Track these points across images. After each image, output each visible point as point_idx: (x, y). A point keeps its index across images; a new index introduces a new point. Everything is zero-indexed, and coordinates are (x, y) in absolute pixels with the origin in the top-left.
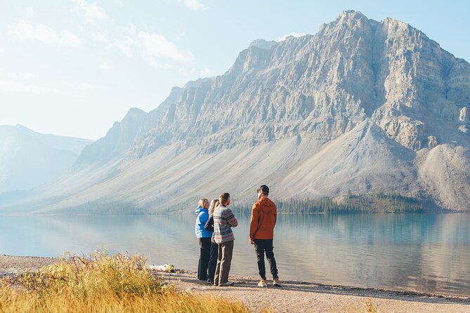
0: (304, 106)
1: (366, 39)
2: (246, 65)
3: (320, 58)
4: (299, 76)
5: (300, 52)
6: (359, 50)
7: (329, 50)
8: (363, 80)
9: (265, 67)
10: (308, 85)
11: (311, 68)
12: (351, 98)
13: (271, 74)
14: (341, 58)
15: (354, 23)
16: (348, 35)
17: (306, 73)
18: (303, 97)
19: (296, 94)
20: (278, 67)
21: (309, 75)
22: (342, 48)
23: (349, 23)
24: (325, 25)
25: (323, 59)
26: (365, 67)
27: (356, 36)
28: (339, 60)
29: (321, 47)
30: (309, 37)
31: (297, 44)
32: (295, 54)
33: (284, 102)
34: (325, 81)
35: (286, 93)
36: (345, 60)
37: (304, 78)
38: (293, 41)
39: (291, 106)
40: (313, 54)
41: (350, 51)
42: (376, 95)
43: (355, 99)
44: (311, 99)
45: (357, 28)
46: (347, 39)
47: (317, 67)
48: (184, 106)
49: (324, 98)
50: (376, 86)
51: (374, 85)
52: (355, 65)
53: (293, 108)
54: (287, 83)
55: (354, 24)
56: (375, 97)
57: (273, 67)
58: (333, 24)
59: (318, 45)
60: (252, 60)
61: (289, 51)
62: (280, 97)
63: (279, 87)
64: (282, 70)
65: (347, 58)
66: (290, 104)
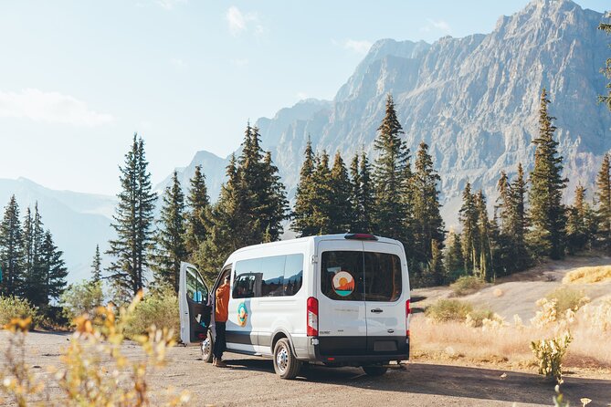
0: (486, 146)
1: (582, 42)
2: (380, 83)
3: (507, 73)
4: (475, 102)
5: (467, 62)
6: (573, 60)
7: (524, 61)
8: (581, 106)
9: (411, 88)
10: (492, 115)
11: (494, 89)
12: (564, 135)
13: (423, 98)
14: (544, 73)
15: (562, 17)
16: (553, 38)
17: (486, 96)
18: (485, 134)
19: (473, 130)
20: (433, 86)
21: (491, 101)
22: (545, 58)
23: (553, 18)
24: (507, 19)
25: (513, 77)
26: (584, 85)
27: (567, 37)
28: (540, 76)
29: (509, 56)
30: (479, 38)
31: (459, 50)
32: (459, 65)
33: (454, 142)
34: (520, 110)
35: (457, 129)
36: (550, 75)
37: (483, 104)
38: (452, 45)
39: (466, 148)
40: (496, 67)
41: (558, 62)
42: (603, 128)
43: (571, 136)
44: (499, 136)
45: (568, 25)
46: (552, 44)
47: (504, 88)
48: (290, 148)
49: (521, 136)
50: (603, 114)
51: (599, 113)
52: (567, 84)
53: (470, 150)
54: (455, 113)
55: (562, 19)
56: (601, 132)
57: (424, 87)
58: (524, 18)
59: (503, 54)
60: (389, 76)
61: (447, 61)
62: (448, 134)
63: (443, 119)
64: (440, 92)
65: (554, 73)
66: (463, 146)
